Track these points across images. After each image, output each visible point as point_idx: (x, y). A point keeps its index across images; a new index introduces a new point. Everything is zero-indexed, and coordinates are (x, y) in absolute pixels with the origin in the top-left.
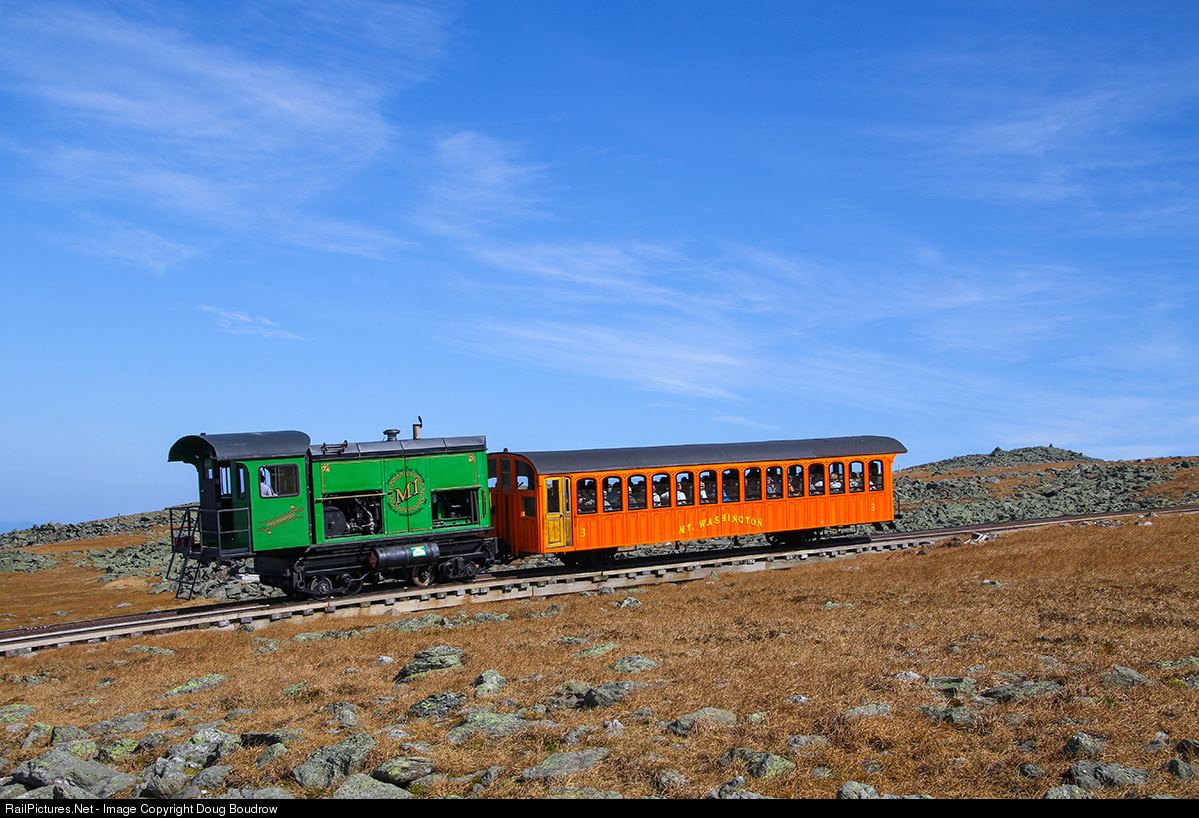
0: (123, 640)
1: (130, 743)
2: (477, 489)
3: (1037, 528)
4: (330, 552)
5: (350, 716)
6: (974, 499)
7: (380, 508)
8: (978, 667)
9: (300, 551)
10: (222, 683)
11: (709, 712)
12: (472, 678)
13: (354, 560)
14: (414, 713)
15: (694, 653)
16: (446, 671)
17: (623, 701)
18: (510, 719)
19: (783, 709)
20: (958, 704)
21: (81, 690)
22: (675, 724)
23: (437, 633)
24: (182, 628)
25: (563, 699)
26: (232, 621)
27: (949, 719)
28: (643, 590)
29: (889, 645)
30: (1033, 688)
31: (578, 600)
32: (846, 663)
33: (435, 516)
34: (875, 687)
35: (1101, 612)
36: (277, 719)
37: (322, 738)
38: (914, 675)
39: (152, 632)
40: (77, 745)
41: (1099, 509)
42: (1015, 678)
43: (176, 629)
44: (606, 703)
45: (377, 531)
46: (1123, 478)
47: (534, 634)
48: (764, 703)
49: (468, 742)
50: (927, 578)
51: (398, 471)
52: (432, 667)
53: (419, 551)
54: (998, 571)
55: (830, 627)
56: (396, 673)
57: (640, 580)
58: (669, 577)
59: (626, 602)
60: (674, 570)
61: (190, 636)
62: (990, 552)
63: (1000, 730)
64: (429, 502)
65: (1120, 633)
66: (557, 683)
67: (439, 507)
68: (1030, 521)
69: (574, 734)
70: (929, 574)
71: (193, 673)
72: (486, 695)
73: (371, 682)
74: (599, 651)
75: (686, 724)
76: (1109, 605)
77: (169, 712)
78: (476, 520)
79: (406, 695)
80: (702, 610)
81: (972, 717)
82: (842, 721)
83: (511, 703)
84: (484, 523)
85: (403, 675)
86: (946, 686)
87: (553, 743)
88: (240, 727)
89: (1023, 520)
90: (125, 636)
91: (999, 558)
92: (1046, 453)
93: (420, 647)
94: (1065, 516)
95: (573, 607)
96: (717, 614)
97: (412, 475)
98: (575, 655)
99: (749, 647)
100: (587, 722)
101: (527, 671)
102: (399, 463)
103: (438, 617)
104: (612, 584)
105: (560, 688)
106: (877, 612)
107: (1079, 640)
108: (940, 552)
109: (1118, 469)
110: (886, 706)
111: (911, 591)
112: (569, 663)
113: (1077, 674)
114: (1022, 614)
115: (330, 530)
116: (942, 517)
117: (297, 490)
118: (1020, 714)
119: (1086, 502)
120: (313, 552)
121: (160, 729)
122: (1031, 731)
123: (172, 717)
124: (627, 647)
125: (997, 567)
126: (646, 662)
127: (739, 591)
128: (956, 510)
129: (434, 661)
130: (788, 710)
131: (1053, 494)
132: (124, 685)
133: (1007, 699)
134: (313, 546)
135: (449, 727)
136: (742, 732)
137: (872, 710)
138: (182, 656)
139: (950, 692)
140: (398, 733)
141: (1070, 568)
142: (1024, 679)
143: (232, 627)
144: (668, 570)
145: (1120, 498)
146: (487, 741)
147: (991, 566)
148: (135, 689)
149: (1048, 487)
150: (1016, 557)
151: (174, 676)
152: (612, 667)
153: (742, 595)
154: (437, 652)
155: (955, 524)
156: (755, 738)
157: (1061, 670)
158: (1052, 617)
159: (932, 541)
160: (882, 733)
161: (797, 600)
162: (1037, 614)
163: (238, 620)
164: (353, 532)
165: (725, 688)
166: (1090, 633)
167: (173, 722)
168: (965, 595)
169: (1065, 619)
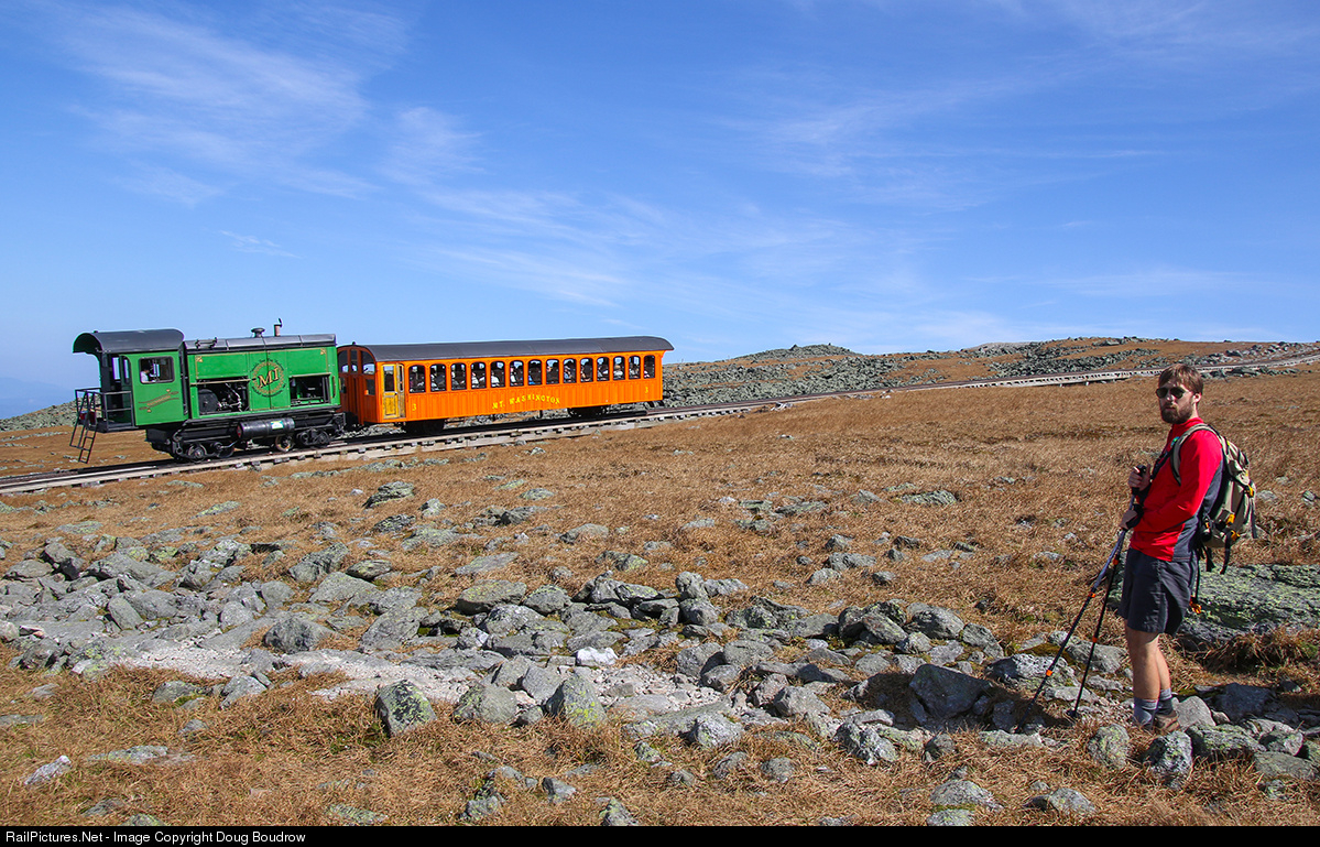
0: (166, 477)
1: (171, 550)
2: (328, 376)
3: (818, 400)
4: (204, 426)
5: (330, 531)
6: (778, 380)
7: (246, 391)
8: (774, 494)
9: (177, 425)
10: (237, 508)
11: (589, 527)
12: (420, 504)
13: (224, 432)
14: (377, 529)
15: (581, 486)
16: (402, 499)
17: (528, 520)
18: (447, 533)
19: (641, 524)
20: (759, 518)
21: (136, 511)
22: (565, 536)
23: (395, 473)
24: (207, 469)
25: (486, 519)
26: (246, 464)
27: (753, 528)
28: (547, 442)
29: (716, 479)
30: (809, 507)
31: (501, 450)
32: (686, 491)
33: (293, 396)
34: (706, 509)
35: (854, 455)
36: (278, 534)
37: (310, 546)
38: (731, 499)
39: (187, 471)
40: (133, 550)
41: (858, 387)
42: (798, 500)
43: (204, 469)
44: (517, 521)
45: (243, 409)
46: (874, 366)
47: (466, 473)
48: (627, 520)
49: (417, 549)
50: (745, 434)
51: (261, 361)
52: (391, 497)
53: (277, 425)
54: (792, 429)
55: (676, 469)
56: (365, 501)
57: (545, 435)
58: (565, 433)
59: (534, 451)
60: (570, 428)
61: (214, 474)
62: (788, 416)
63: (786, 535)
64: (288, 385)
65: (865, 469)
66: (482, 507)
67: (298, 390)
68: (814, 395)
69: (492, 543)
70: (746, 431)
71: (217, 501)
72: (430, 516)
73: (346, 507)
74: (512, 485)
75: (573, 535)
76: (860, 450)
77: (199, 528)
78: (327, 400)
79: (372, 517)
80: (587, 456)
81: (768, 526)
82: (680, 531)
83: (448, 522)
84: (335, 402)
85: (369, 504)
86: (752, 506)
87: (478, 549)
88: (250, 539)
89: (811, 394)
90: (167, 474)
91: (792, 419)
92: (826, 349)
93: (382, 482)
94: (837, 392)
95: (496, 454)
96: (598, 459)
97: (273, 366)
98: (495, 488)
99: (619, 482)
100: (503, 534)
101: (459, 499)
102: (262, 355)
103: (398, 462)
104: (525, 438)
105: (484, 512)
106: (709, 457)
107: (839, 474)
108: (754, 416)
109: (872, 361)
110: (711, 521)
111: (733, 443)
112: (491, 494)
113: (838, 497)
114: (805, 457)
115: (203, 408)
116: (757, 392)
117: (173, 378)
118: (800, 524)
119: (850, 382)
120: (189, 425)
121: (193, 540)
122: (805, 535)
123: (201, 532)
124: (534, 482)
125: (792, 426)
126: (546, 493)
127: (617, 442)
128: (766, 387)
129: (393, 492)
130: (644, 525)
131: (830, 377)
132: (166, 509)
133: (792, 514)
134: (190, 421)
135: (402, 539)
136: (612, 541)
137: (701, 523)
138: (209, 488)
139: (755, 510)
140: (366, 543)
141: (838, 427)
142: (803, 500)
143: (246, 468)
144: (565, 429)
145: (872, 380)
146: (430, 550)
147: (787, 426)
148: (174, 512)
149: (827, 372)
150: (804, 419)
151: (202, 502)
152: (521, 496)
153: (617, 445)
154: (395, 487)
155: (766, 397)
156: (621, 544)
157: (827, 494)
158: (824, 459)
159: (749, 409)
160: (709, 539)
161: (655, 449)
162: (814, 457)
163: (250, 463)
164: (224, 409)
165: (601, 510)
166: (846, 469)
167: (203, 535)
168: (769, 445)
169: (832, 460)
